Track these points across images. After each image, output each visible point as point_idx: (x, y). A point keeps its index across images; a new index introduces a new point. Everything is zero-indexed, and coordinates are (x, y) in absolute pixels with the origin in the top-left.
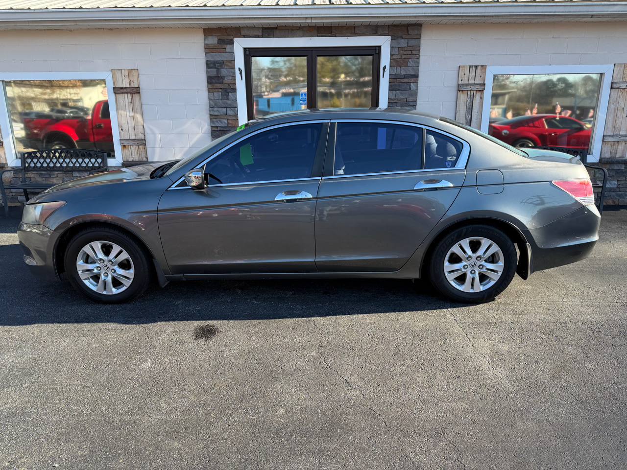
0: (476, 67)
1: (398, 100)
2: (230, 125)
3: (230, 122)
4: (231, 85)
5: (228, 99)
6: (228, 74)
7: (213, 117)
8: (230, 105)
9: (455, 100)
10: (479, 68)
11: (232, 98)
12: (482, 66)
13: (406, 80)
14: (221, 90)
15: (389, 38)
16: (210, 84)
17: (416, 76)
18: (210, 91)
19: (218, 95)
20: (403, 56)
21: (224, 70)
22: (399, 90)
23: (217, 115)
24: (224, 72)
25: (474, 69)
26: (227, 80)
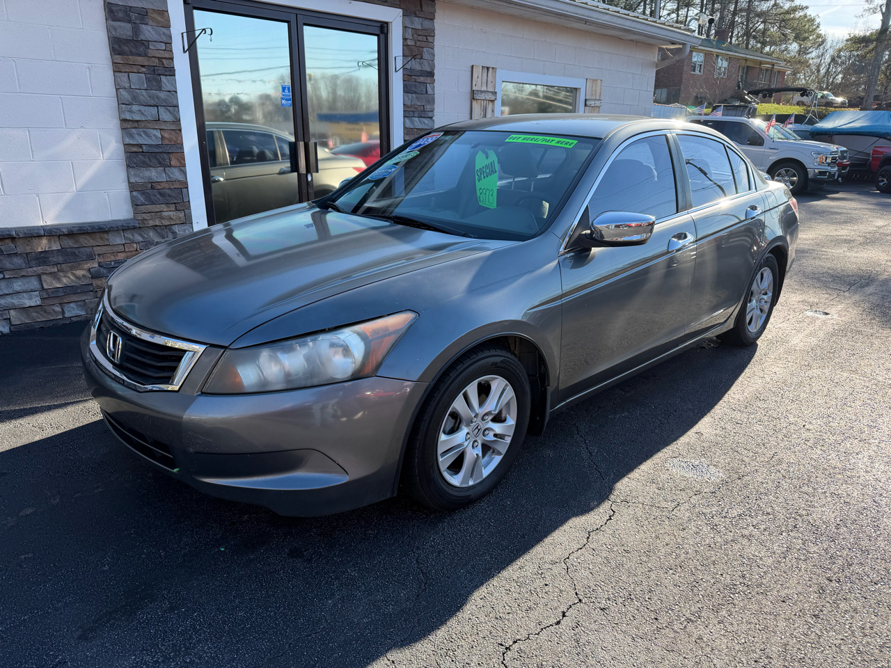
0: (488, 68)
1: (415, 108)
2: (166, 142)
3: (166, 135)
4: (164, 61)
5: (160, 89)
6: (156, 37)
7: (127, 125)
8: (165, 100)
9: (468, 112)
10: (491, 70)
11: (170, 88)
12: (493, 68)
13: (422, 79)
14: (144, 69)
15: (400, 12)
16: (119, 54)
17: (431, 74)
18: (117, 69)
19: (138, 80)
20: (417, 42)
21: (149, 28)
22: (415, 93)
23: (137, 121)
24: (148, 32)
25: (486, 71)
26: (156, 49)
